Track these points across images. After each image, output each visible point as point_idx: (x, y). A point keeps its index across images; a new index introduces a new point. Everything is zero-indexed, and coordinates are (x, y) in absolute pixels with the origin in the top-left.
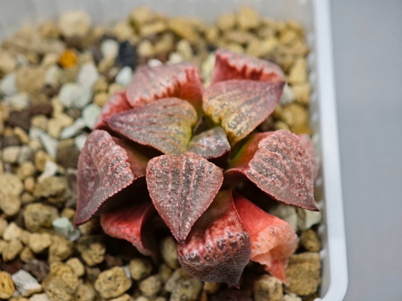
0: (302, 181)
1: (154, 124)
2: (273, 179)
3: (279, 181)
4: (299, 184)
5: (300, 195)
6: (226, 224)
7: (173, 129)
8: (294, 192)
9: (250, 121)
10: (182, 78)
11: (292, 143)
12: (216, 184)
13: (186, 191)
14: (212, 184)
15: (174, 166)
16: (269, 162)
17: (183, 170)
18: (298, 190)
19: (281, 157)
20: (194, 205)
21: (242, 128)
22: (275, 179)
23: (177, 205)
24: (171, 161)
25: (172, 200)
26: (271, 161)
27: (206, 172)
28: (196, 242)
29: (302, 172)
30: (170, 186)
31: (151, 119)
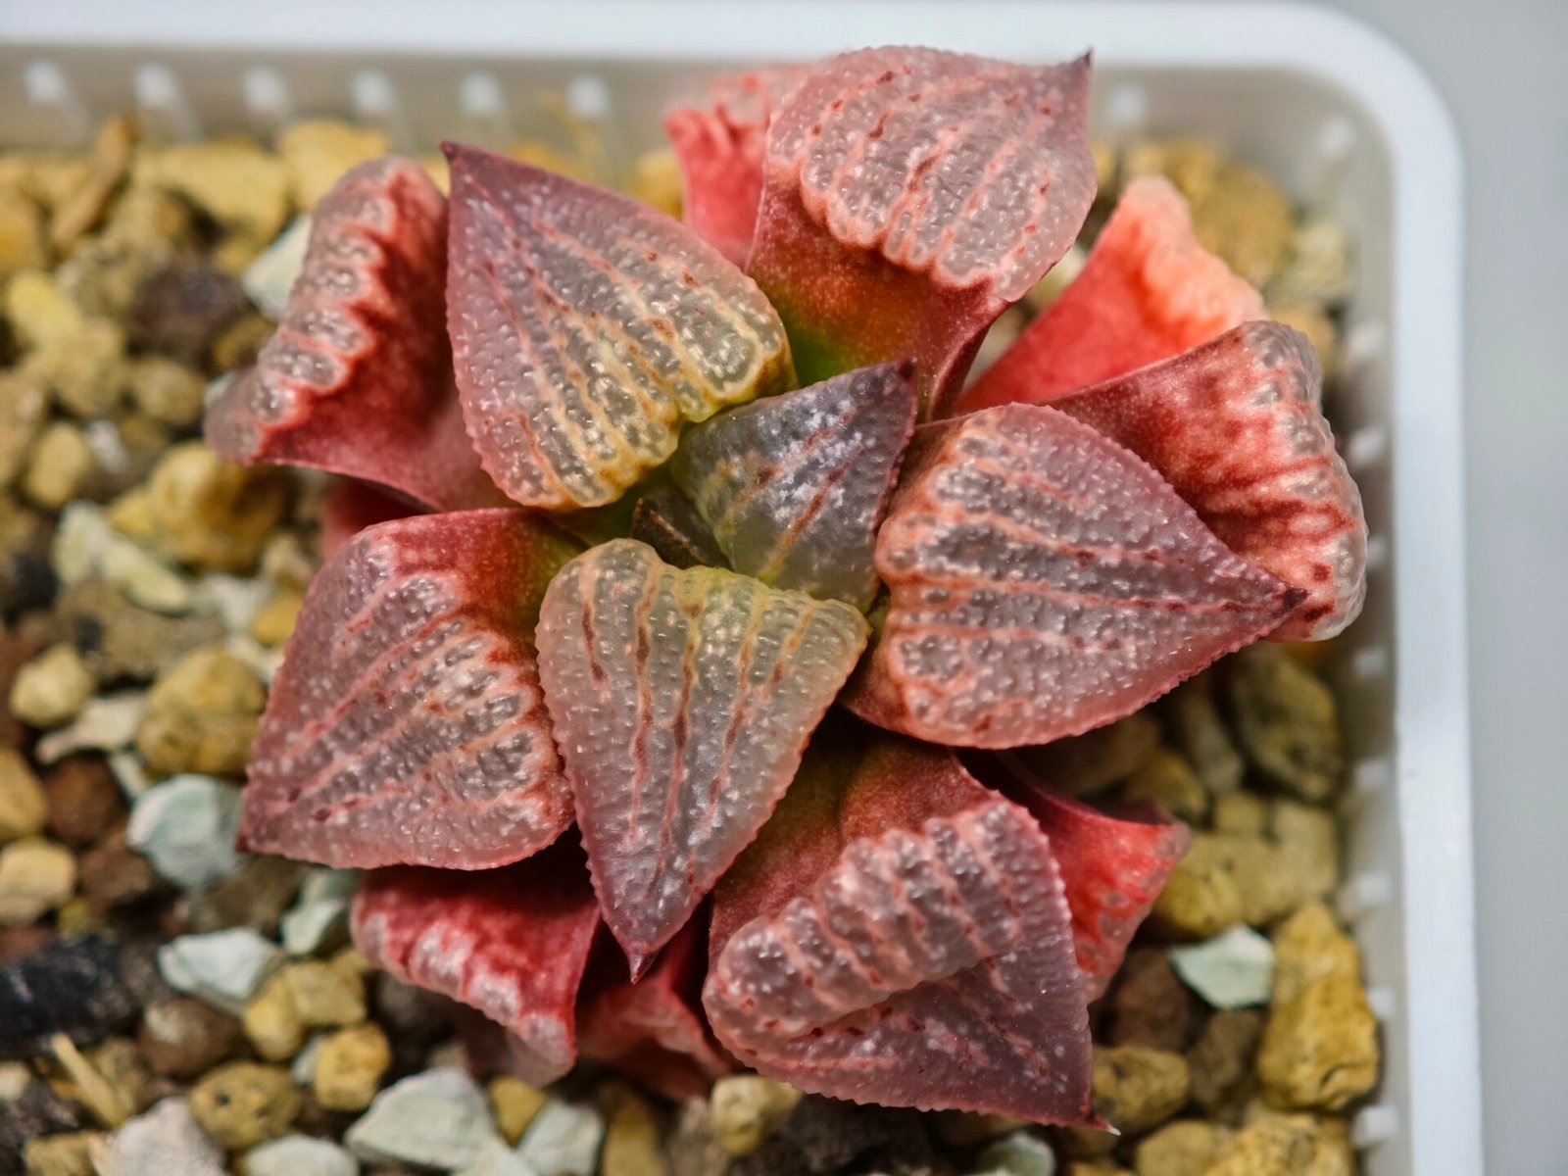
4: (1008, 103)
5: (1047, 111)
6: (1208, 414)
7: (721, 633)
8: (1042, 127)
9: (713, 281)
11: (843, 105)
13: (1073, 570)
15: (960, 617)
16: (959, 198)
17: (982, 576)
18: (1031, 115)
19: (925, 147)
20: (1152, 529)
21: (746, 317)
22: (1032, 179)
23: (1128, 612)
25: (1108, 633)
26: (950, 186)
27: (1002, 472)
28: (1280, 547)
30: (1052, 637)
31: (656, 742)
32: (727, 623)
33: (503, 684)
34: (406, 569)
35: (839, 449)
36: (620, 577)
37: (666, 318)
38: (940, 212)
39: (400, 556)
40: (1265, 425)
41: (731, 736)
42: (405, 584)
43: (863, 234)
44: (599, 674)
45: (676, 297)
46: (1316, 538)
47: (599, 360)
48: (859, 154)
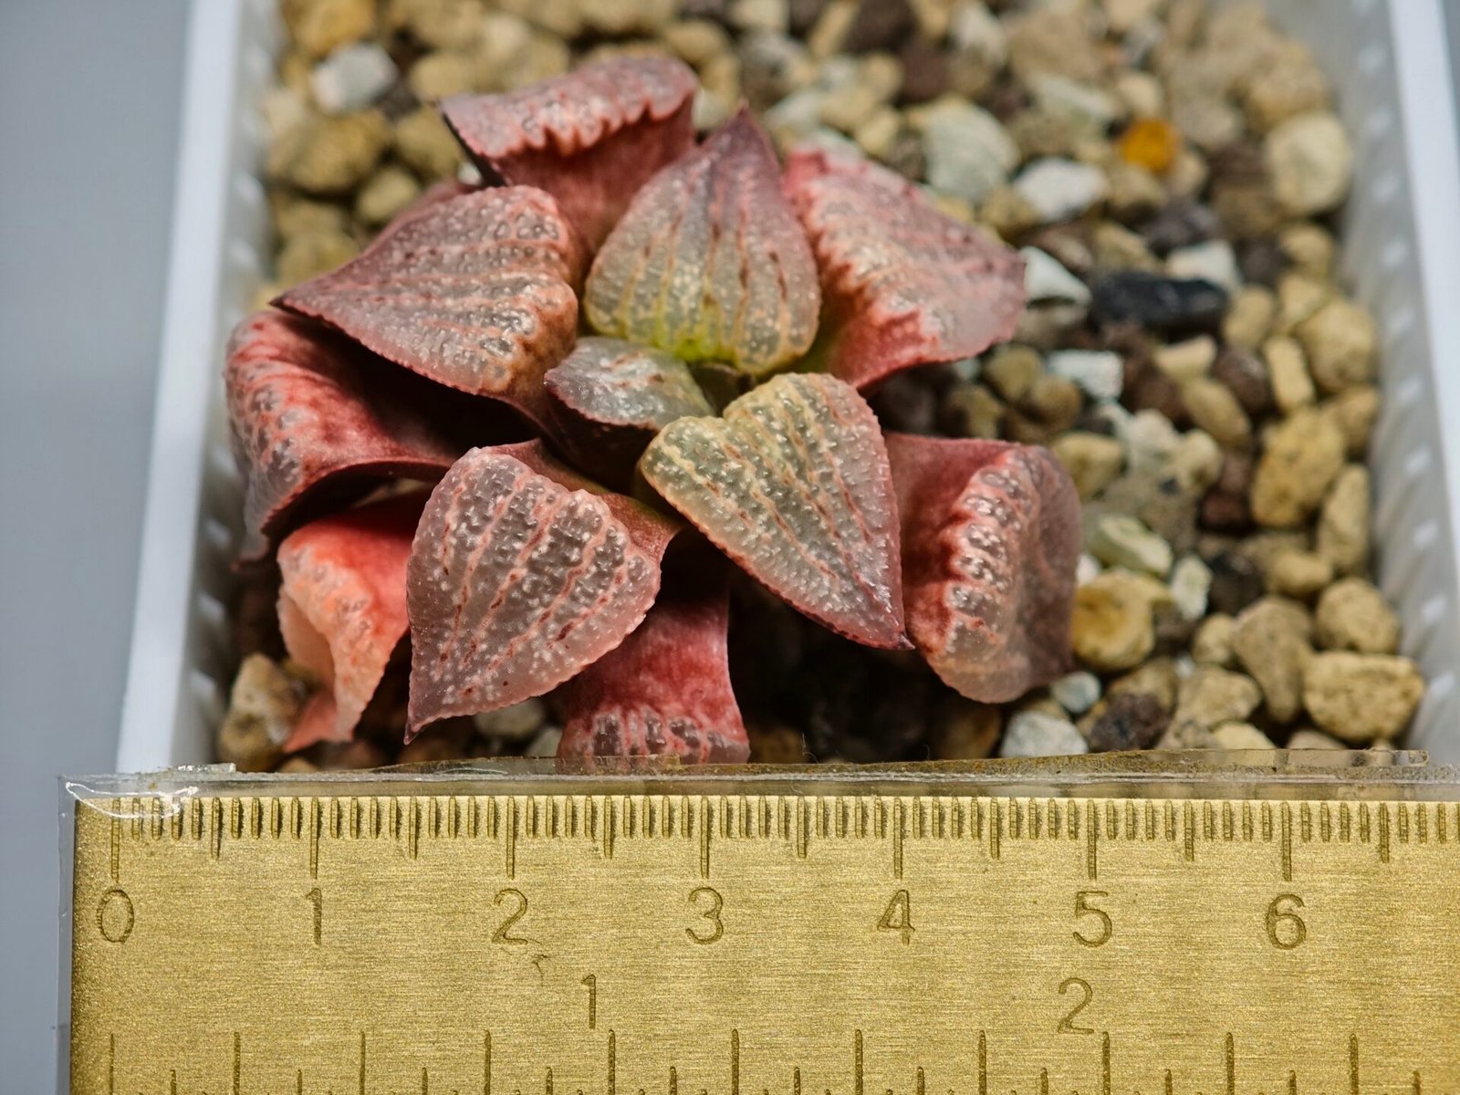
0: (484, 653)
1: (716, 234)
2: (453, 526)
3: (452, 552)
4: (474, 647)
5: (444, 657)
6: (332, 419)
7: (688, 279)
8: (447, 635)
9: (698, 488)
10: (887, 307)
11: (598, 600)
12: (442, 362)
14: (442, 349)
15: (516, 251)
16: (511, 510)
17: (500, 274)
18: (455, 645)
19: (535, 555)
21: (670, 462)
22: (454, 534)
23: (398, 276)
24: (538, 245)
25: (413, 261)
26: (518, 522)
29: (510, 653)
30: (453, 249)
31: (733, 224)
32: (684, 287)
33: (838, 248)
34: (912, 317)
35: (604, 377)
36: (762, 320)
38: (525, 501)
39: (918, 326)
40: (291, 399)
41: (679, 218)
42: (909, 307)
44: (773, 257)
45: (724, 473)
46: (261, 343)
47: (781, 445)
48: (586, 550)
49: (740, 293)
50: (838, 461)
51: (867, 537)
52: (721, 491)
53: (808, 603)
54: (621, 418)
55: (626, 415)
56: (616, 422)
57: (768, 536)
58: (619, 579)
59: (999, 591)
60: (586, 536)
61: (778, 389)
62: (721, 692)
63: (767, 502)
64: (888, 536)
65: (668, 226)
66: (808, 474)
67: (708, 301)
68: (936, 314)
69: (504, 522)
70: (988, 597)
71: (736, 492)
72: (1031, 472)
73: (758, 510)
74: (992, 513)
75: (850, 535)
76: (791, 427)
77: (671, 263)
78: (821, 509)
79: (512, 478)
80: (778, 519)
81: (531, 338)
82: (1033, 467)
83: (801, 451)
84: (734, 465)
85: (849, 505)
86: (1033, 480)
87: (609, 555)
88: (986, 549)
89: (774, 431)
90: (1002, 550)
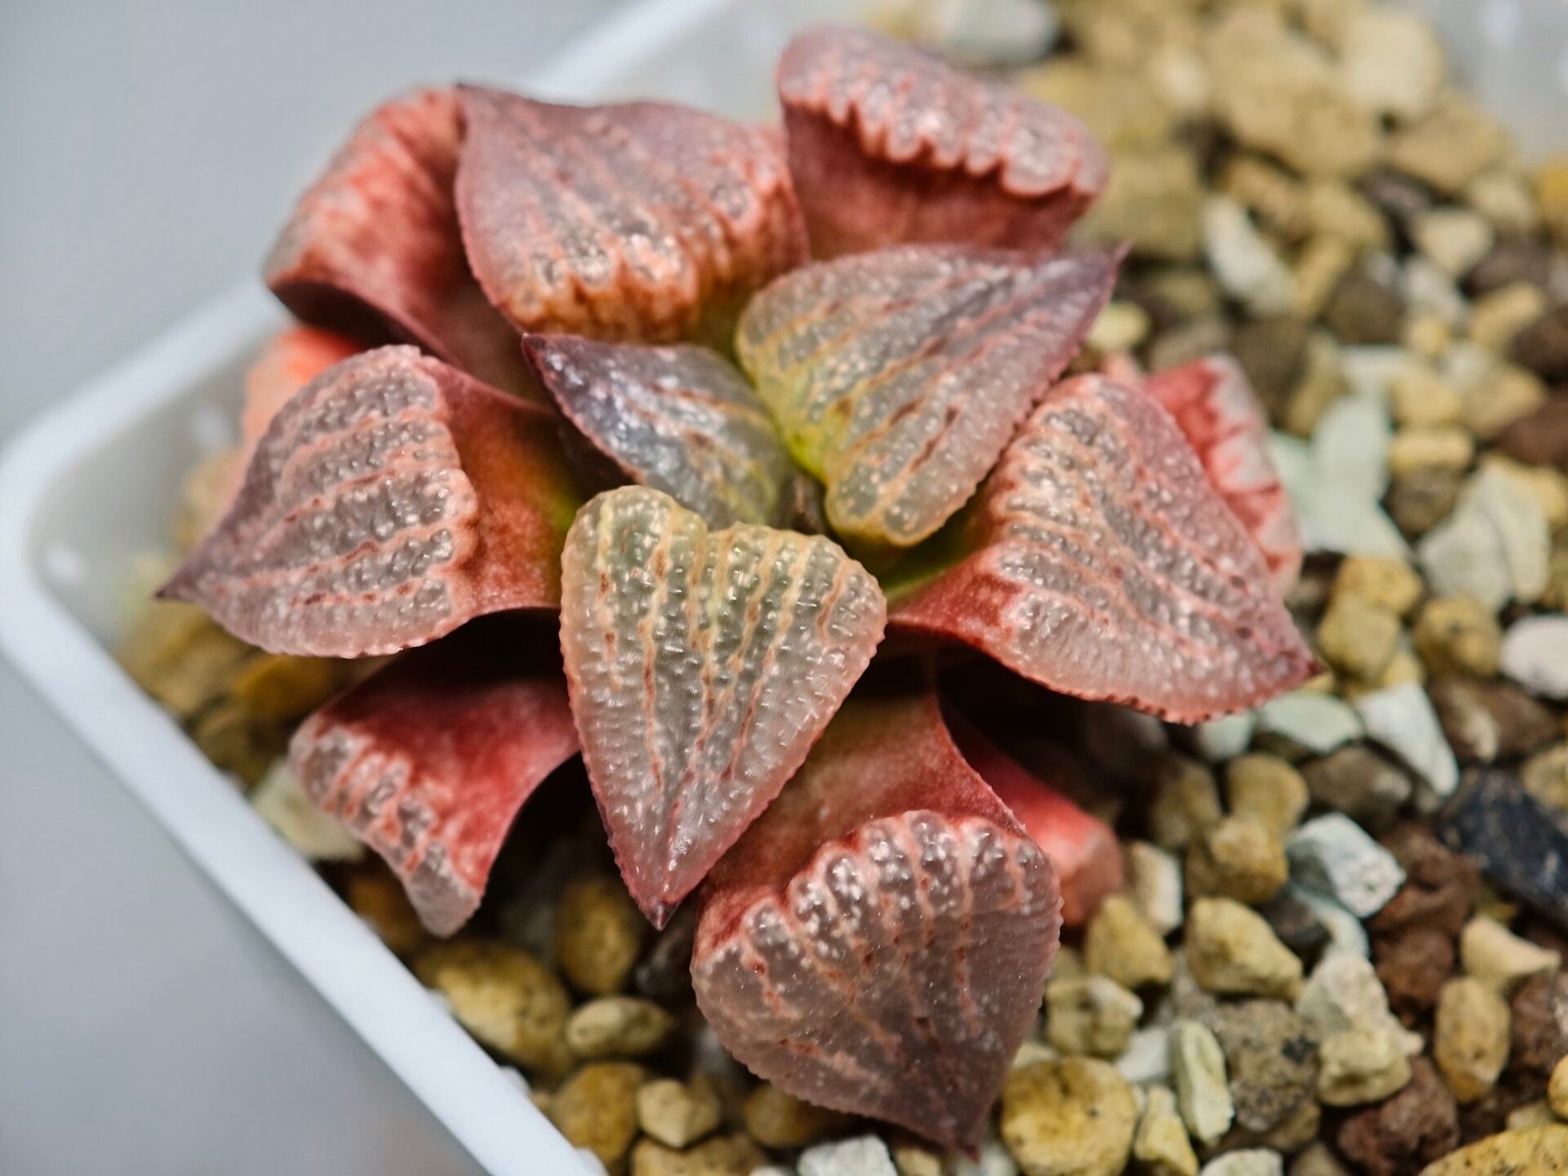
0: (254, 563)
1: (932, 352)
2: (314, 406)
3: (294, 432)
4: (254, 550)
7: (844, 368)
8: (252, 518)
9: (592, 570)
11: (365, 593)
16: (372, 433)
18: (251, 536)
19: (348, 497)
21: (596, 523)
22: (307, 414)
24: (707, 208)
26: (365, 452)
31: (959, 355)
32: (832, 373)
34: (1010, 589)
35: (635, 390)
36: (870, 469)
37: (649, 568)
38: (395, 436)
39: (1005, 602)
41: (907, 303)
42: (1021, 578)
43: (458, 478)
44: (951, 415)
45: (627, 577)
47: (726, 600)
48: (398, 534)
49: (882, 425)
50: (774, 669)
51: (726, 775)
52: (607, 593)
53: (604, 788)
54: (607, 442)
55: (614, 445)
56: (598, 443)
57: (619, 681)
58: (404, 589)
59: (816, 952)
60: (412, 518)
61: (791, 546)
62: (496, 818)
63: (649, 646)
64: (750, 791)
65: (886, 299)
66: (732, 658)
67: (844, 408)
68: (1036, 609)
69: (354, 439)
70: (794, 948)
71: (622, 607)
72: (979, 859)
73: (628, 645)
74: (882, 864)
75: (713, 758)
76: (761, 591)
77: (845, 338)
78: (711, 703)
79: (405, 402)
80: (648, 674)
81: (591, 290)
82: (987, 858)
83: (747, 628)
84: (646, 578)
85: (743, 725)
86: (974, 870)
87: (415, 557)
88: (837, 894)
89: (733, 581)
90: (856, 911)
